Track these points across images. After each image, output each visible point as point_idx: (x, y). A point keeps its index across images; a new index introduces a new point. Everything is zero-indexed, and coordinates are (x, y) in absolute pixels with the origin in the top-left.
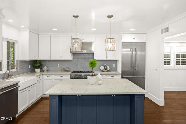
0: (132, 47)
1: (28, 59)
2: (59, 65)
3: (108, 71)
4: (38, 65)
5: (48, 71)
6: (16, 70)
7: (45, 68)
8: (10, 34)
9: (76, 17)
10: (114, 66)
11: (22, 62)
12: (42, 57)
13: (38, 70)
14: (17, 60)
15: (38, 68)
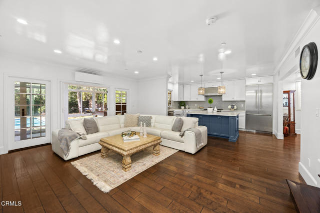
0: (257, 88)
1: (177, 100)
2: (196, 105)
3: (235, 110)
4: (183, 104)
5: (189, 108)
6: (172, 106)
7: (187, 106)
8: (170, 87)
10: (242, 106)
11: (174, 101)
12: (185, 100)
13: (183, 107)
14: (172, 101)
15: (183, 106)
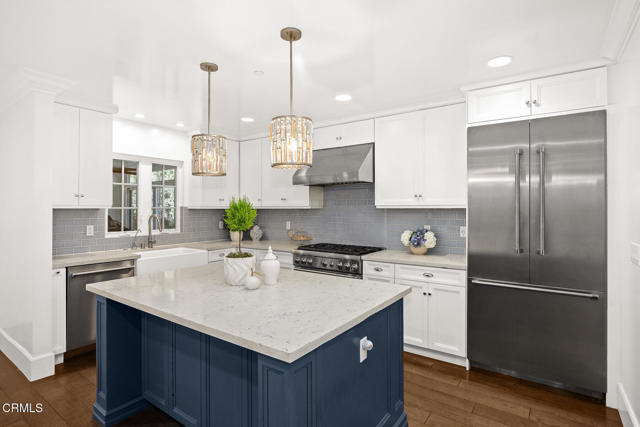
2: (288, 225)
3: (430, 252)
6: (179, 231)
7: (255, 232)
9: (210, 68)
10: (463, 232)
13: (236, 235)
14: (182, 208)
